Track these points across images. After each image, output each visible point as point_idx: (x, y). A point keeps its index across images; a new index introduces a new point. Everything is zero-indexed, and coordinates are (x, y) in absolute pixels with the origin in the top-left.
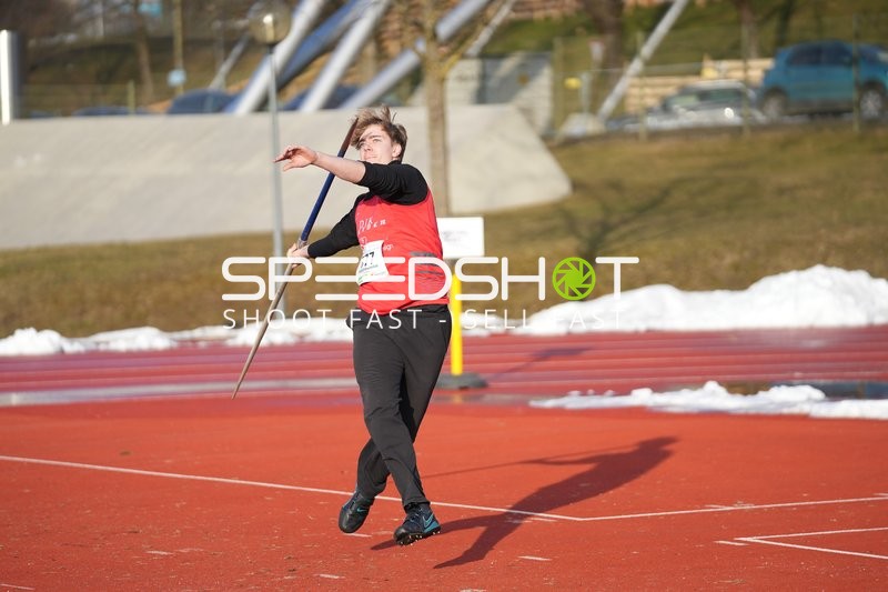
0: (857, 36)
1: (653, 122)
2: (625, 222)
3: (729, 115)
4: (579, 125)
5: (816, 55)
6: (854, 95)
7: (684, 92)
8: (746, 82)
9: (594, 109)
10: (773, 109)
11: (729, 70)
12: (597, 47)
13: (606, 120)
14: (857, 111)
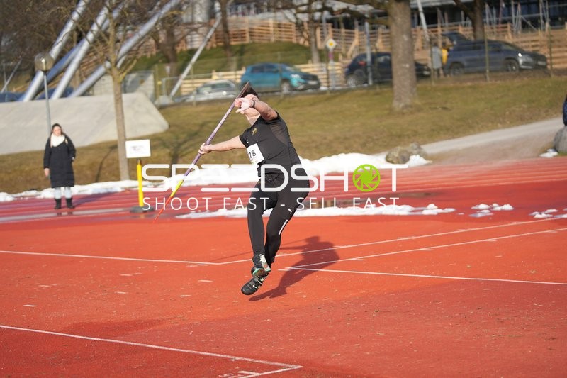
1: (192, 98)
3: (225, 94)
4: (164, 100)
5: (261, 69)
6: (278, 85)
8: (230, 80)
9: (168, 94)
11: (223, 76)
12: (168, 68)
13: (173, 98)
14: (280, 91)
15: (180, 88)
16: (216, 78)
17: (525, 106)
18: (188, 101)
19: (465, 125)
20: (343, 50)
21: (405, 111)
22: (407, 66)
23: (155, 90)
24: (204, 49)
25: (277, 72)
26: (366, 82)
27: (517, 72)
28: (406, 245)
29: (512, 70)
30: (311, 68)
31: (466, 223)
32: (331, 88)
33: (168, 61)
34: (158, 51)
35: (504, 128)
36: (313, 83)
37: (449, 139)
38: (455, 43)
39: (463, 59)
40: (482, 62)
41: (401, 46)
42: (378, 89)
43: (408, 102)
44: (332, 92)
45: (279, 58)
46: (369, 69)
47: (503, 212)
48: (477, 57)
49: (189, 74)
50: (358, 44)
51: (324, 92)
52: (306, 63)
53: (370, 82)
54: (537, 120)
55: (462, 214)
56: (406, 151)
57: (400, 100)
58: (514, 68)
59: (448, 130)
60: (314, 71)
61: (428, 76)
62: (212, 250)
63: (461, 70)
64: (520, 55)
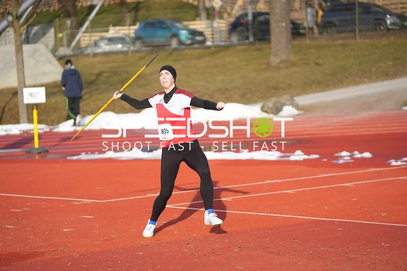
1: (89, 51)
3: (120, 47)
4: (64, 51)
5: (153, 25)
7: (102, 38)
9: (69, 45)
10: (138, 45)
11: (119, 30)
12: (69, 22)
13: (74, 49)
14: (169, 45)
15: (79, 41)
16: (113, 32)
17: (390, 63)
18: (86, 52)
19: (335, 80)
20: (229, 9)
21: (281, 65)
22: (284, 25)
23: (56, 42)
24: (102, 6)
25: (167, 28)
26: (247, 38)
27: (385, 31)
28: (271, 187)
29: (380, 29)
30: (199, 25)
31: (328, 169)
32: (216, 43)
33: (69, 15)
34: (61, 6)
35: (370, 82)
36: (199, 38)
37: (320, 91)
38: (329, 4)
39: (335, 19)
40: (353, 22)
41: (278, 6)
42: (258, 45)
43: (284, 57)
44: (217, 47)
45: (169, 16)
46: (250, 27)
47: (363, 159)
48: (348, 17)
49: (87, 28)
50: (243, 4)
51: (209, 47)
52: (194, 20)
53: (251, 39)
54: (401, 76)
55: (325, 160)
56: (280, 102)
57: (276, 55)
58: (382, 28)
59: (319, 83)
60: (201, 28)
61: (303, 35)
62: (97, 188)
63: (334, 29)
64: (388, 16)
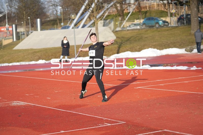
0: (155, 16)
1: (128, 28)
2: (124, 43)
3: (138, 27)
4: (118, 29)
5: (149, 19)
6: (155, 24)
7: (132, 24)
8: (140, 22)
9: (120, 27)
10: (144, 27)
11: (138, 21)
12: (120, 18)
13: (122, 28)
15: (124, 25)
16: (136, 22)
24: (133, 12)
25: (154, 20)
30: (168, 19)
32: (171, 26)
33: (120, 15)
34: (118, 13)
36: (166, 24)
42: (187, 26)
46: (185, 20)
51: (170, 27)
53: (185, 24)
56: (192, 48)
57: (193, 30)
